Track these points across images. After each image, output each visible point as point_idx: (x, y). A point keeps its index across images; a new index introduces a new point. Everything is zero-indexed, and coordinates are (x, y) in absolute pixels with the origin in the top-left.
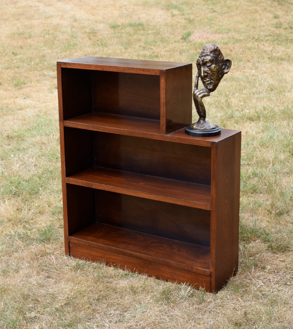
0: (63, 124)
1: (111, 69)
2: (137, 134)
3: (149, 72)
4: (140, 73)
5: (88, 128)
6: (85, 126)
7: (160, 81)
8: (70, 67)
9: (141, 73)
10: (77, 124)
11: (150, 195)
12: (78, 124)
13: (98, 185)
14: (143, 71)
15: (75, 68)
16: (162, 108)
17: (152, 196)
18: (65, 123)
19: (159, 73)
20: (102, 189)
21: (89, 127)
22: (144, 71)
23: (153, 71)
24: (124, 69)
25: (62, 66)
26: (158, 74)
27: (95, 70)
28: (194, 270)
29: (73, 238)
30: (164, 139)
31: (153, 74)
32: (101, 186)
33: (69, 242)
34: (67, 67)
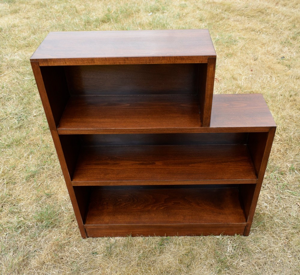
0: (56, 132)
1: (127, 62)
2: (169, 131)
3: (191, 60)
4: (176, 63)
5: (97, 133)
6: (92, 130)
7: (208, 70)
8: (56, 65)
9: (178, 63)
10: (79, 130)
11: (185, 182)
12: (81, 130)
13: (117, 182)
14: (182, 60)
15: (65, 65)
16: (208, 100)
17: (188, 182)
18: (59, 131)
19: (207, 60)
20: (123, 185)
21: (98, 131)
22: (184, 60)
23: (197, 58)
24: (150, 60)
25: (41, 65)
26: (205, 62)
27: (101, 64)
28: (230, 225)
29: (90, 226)
30: (208, 132)
31: (198, 62)
32: (121, 183)
33: (85, 229)
34: (50, 65)
